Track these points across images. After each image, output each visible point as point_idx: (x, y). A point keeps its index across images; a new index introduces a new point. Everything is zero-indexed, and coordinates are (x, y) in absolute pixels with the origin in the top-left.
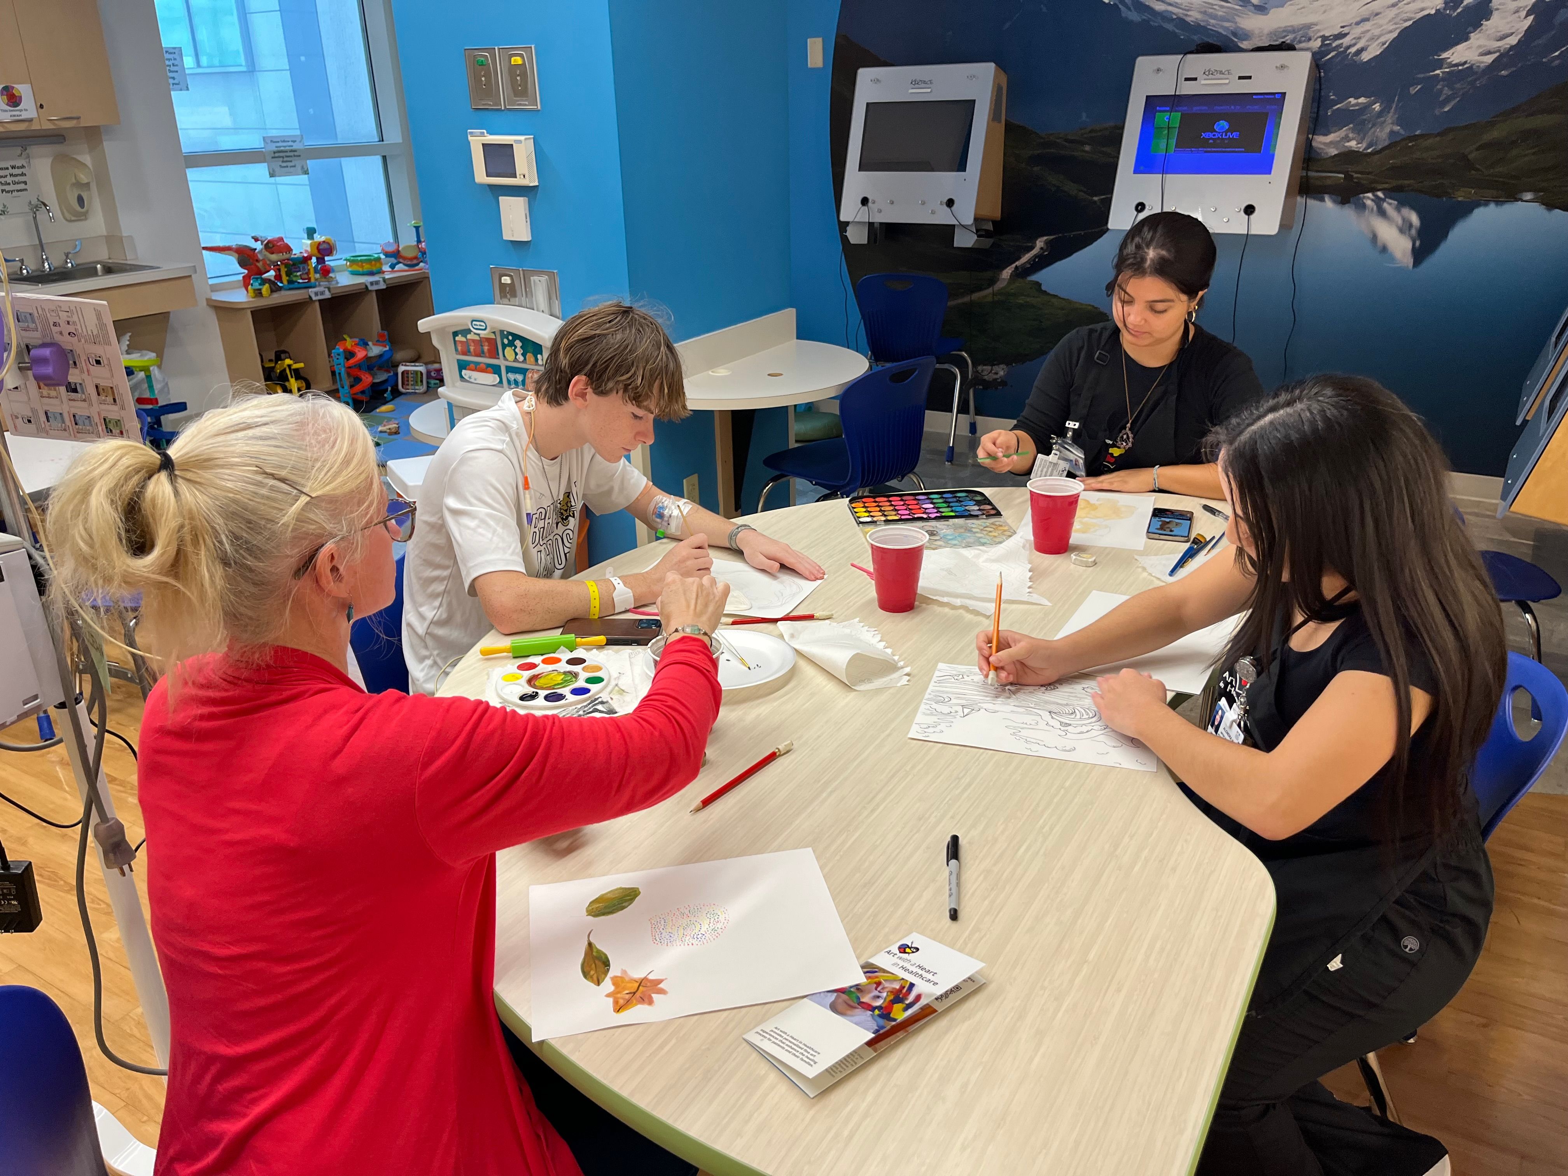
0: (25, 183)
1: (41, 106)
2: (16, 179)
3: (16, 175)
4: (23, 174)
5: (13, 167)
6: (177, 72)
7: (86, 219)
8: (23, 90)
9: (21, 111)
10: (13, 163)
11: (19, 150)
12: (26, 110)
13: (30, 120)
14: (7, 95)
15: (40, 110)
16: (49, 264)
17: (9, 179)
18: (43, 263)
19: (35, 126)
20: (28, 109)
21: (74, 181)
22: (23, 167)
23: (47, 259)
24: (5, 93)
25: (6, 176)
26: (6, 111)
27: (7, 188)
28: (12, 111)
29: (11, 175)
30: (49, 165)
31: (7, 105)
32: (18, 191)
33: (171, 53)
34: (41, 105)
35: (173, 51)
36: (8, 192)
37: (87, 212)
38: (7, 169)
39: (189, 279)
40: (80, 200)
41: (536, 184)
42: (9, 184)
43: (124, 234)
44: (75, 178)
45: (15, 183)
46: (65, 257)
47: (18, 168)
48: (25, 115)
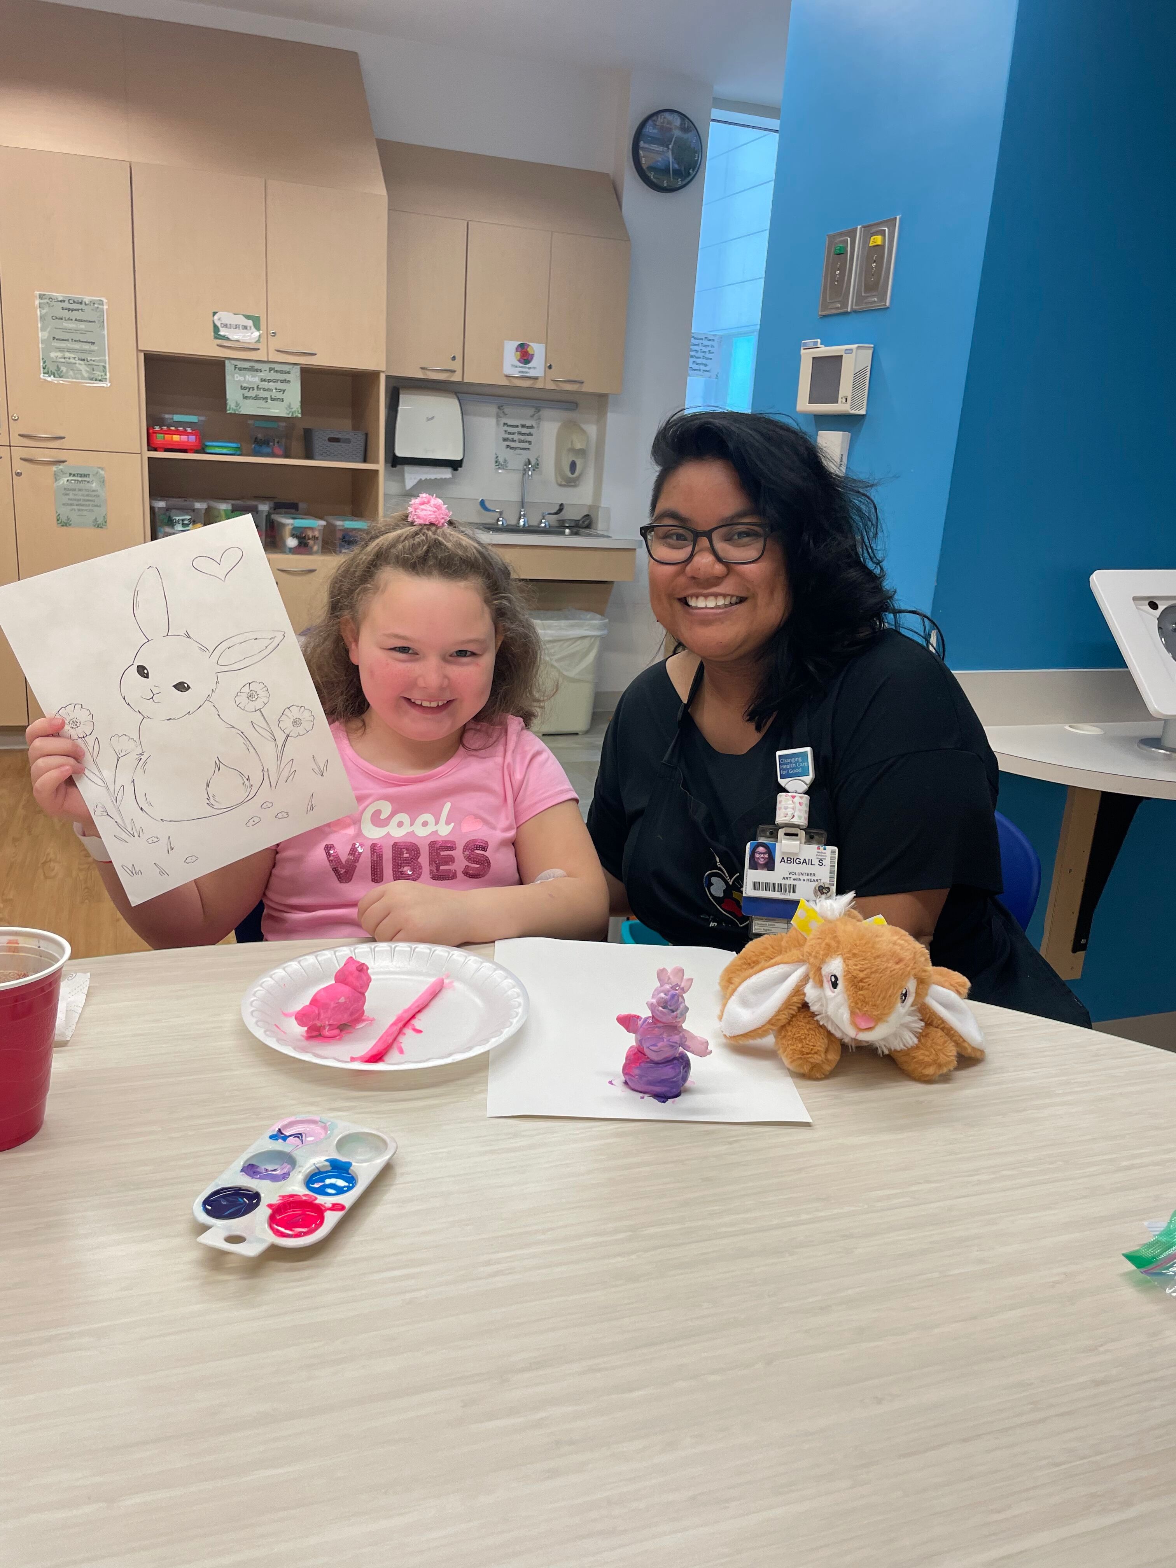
0: (530, 443)
1: (550, 367)
2: (523, 438)
3: (523, 434)
4: (530, 434)
5: (523, 426)
6: (711, 359)
7: (575, 486)
8: (537, 349)
9: (530, 368)
10: (523, 422)
11: (531, 411)
12: (535, 368)
13: (536, 378)
14: (521, 352)
15: (547, 369)
16: (524, 521)
17: (516, 437)
18: (520, 518)
19: (539, 385)
20: (537, 368)
21: (570, 446)
22: (532, 427)
23: (524, 515)
24: (520, 349)
25: (514, 434)
26: (516, 367)
27: (512, 444)
28: (521, 367)
29: (520, 433)
30: (556, 430)
31: (519, 361)
32: (521, 449)
33: (710, 340)
34: (550, 365)
35: (712, 338)
36: (512, 448)
37: (578, 478)
38: (517, 426)
39: (631, 553)
40: (573, 466)
41: (863, 412)
42: (515, 441)
43: (602, 505)
44: (572, 445)
45: (521, 441)
46: (541, 517)
47: (528, 427)
48: (532, 373)
